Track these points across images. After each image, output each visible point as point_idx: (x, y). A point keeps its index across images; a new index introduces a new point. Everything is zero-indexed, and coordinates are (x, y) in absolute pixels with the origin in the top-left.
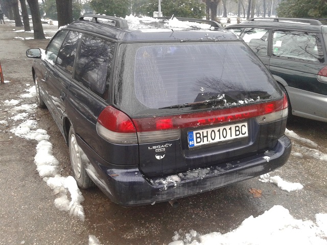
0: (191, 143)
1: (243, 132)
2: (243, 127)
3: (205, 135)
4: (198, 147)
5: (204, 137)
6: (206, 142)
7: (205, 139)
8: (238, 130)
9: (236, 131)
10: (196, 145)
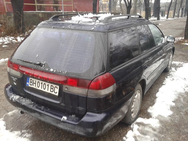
0: (27, 83)
1: (56, 92)
2: (56, 88)
3: (35, 82)
4: (30, 87)
5: (34, 83)
6: (34, 87)
7: (34, 84)
8: (53, 89)
9: (51, 88)
10: (29, 86)
